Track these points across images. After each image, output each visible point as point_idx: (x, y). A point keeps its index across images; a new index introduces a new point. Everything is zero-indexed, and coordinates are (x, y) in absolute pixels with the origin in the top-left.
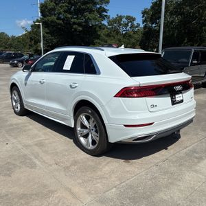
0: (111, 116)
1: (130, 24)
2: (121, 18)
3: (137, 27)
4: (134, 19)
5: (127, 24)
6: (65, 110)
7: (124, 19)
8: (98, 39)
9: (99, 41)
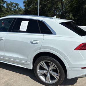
0: (72, 63)
1: (17, 7)
2: (12, 3)
3: (20, 8)
4: (18, 5)
5: (16, 7)
6: (26, 58)
7: (14, 4)
8: (2, 12)
9: (2, 13)
